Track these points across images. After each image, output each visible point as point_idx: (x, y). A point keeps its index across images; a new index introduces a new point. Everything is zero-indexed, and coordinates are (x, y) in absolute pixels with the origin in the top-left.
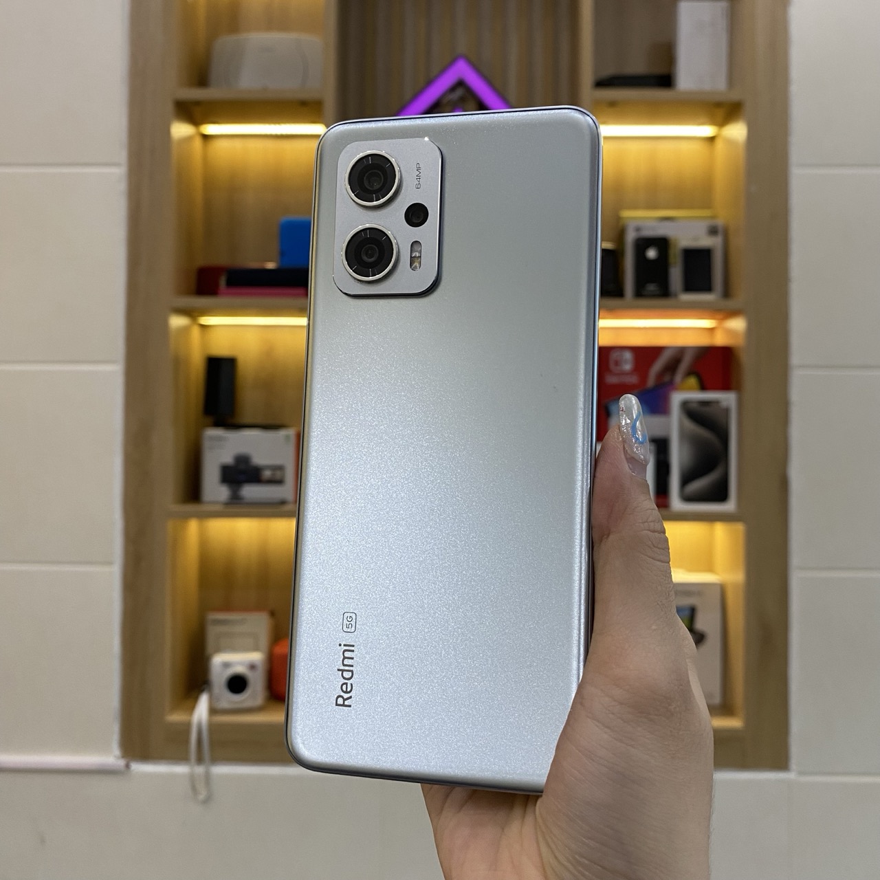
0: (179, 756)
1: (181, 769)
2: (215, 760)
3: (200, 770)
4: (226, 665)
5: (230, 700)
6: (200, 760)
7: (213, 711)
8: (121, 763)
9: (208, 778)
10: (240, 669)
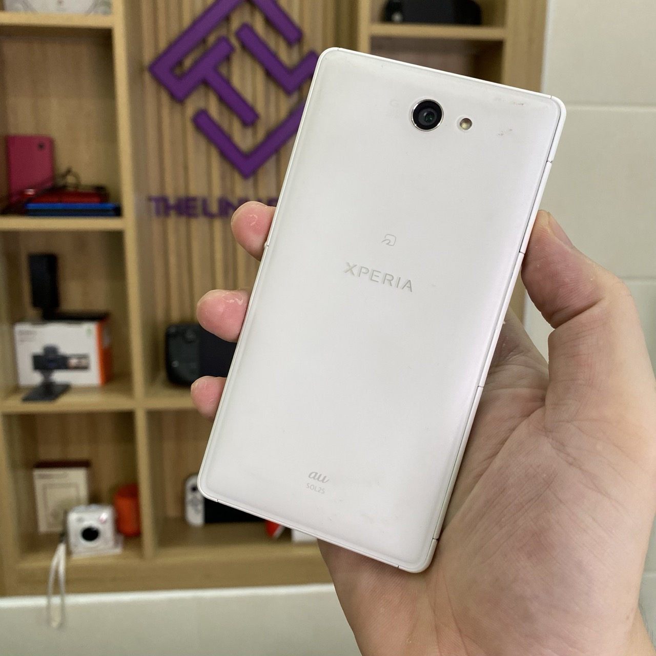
2: (69, 591)
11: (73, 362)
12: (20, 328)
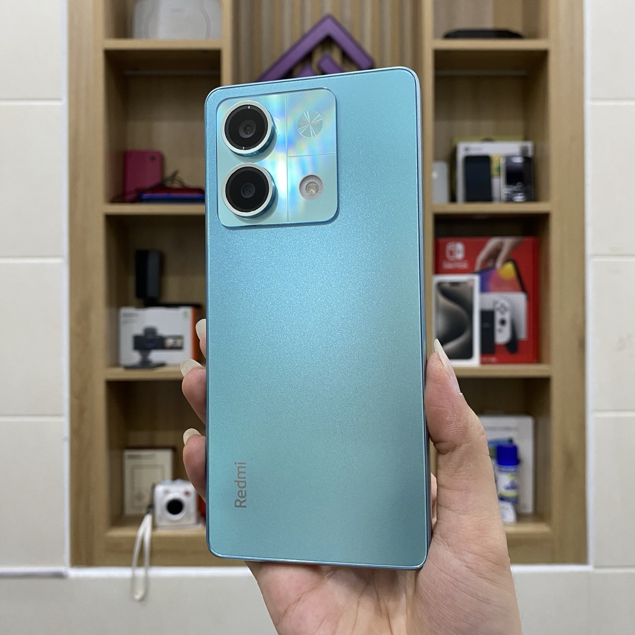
5: (169, 519)
9: (147, 579)
10: (177, 496)
11: (170, 342)
12: (124, 311)
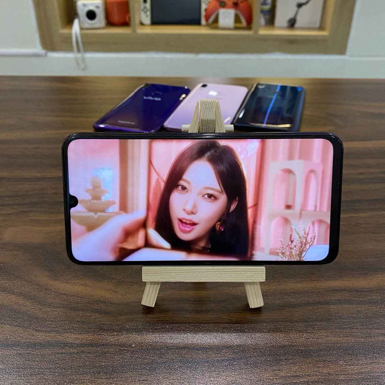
0: (69, 49)
1: (70, 55)
2: (86, 51)
3: (79, 56)
4: (85, 5)
5: (88, 23)
6: (79, 51)
7: (81, 29)
8: (43, 52)
9: (83, 59)
10: (92, 8)
